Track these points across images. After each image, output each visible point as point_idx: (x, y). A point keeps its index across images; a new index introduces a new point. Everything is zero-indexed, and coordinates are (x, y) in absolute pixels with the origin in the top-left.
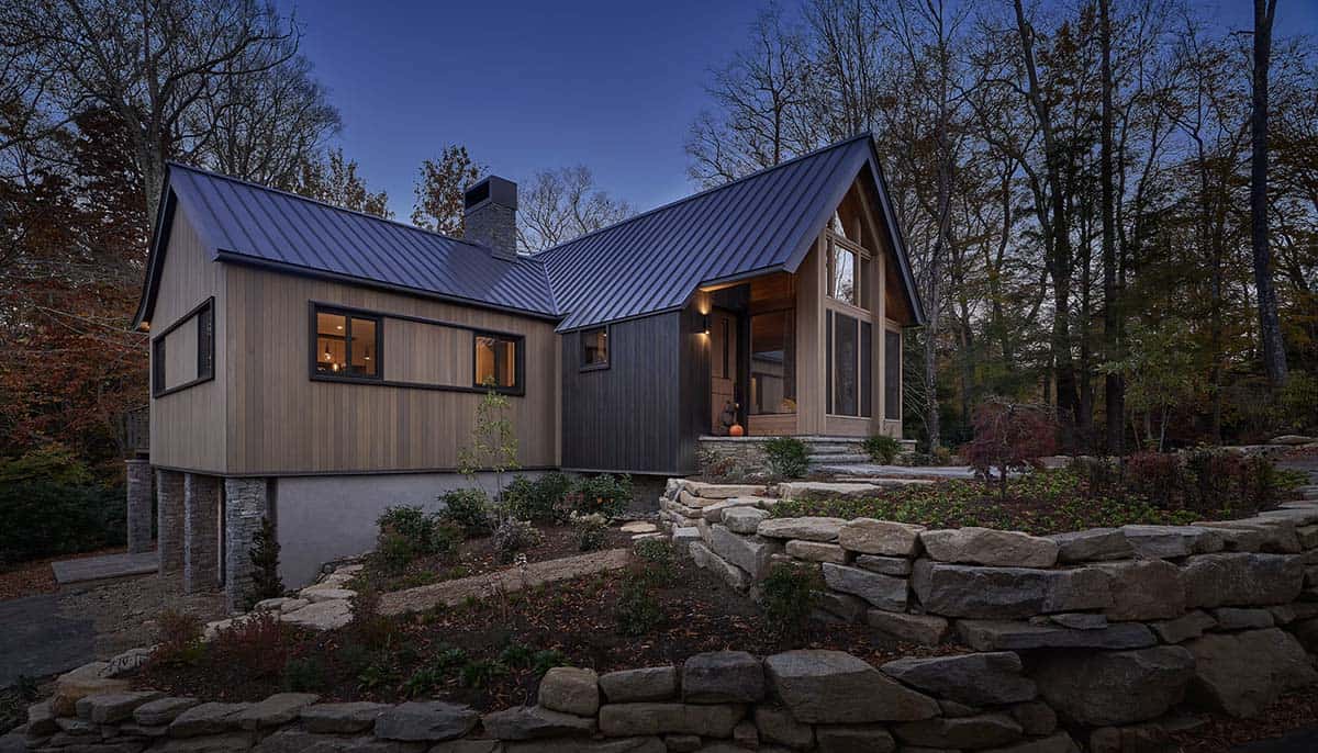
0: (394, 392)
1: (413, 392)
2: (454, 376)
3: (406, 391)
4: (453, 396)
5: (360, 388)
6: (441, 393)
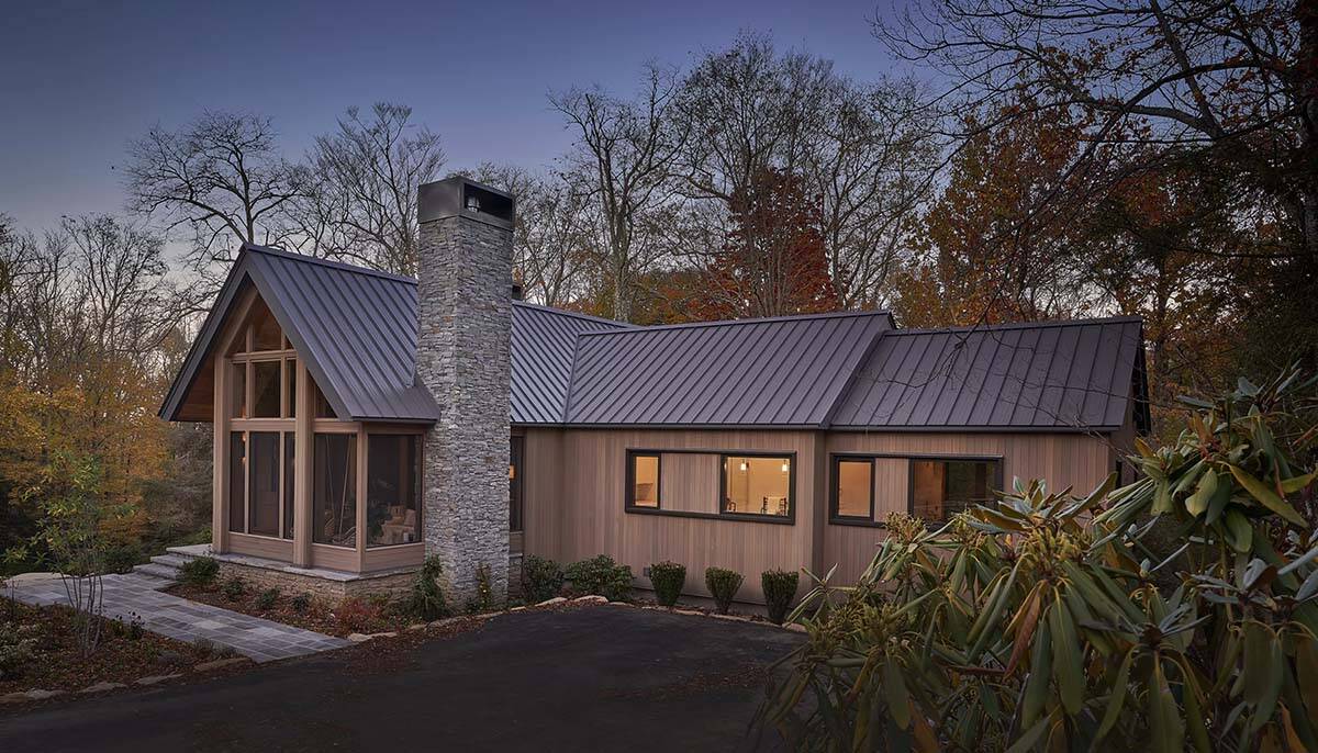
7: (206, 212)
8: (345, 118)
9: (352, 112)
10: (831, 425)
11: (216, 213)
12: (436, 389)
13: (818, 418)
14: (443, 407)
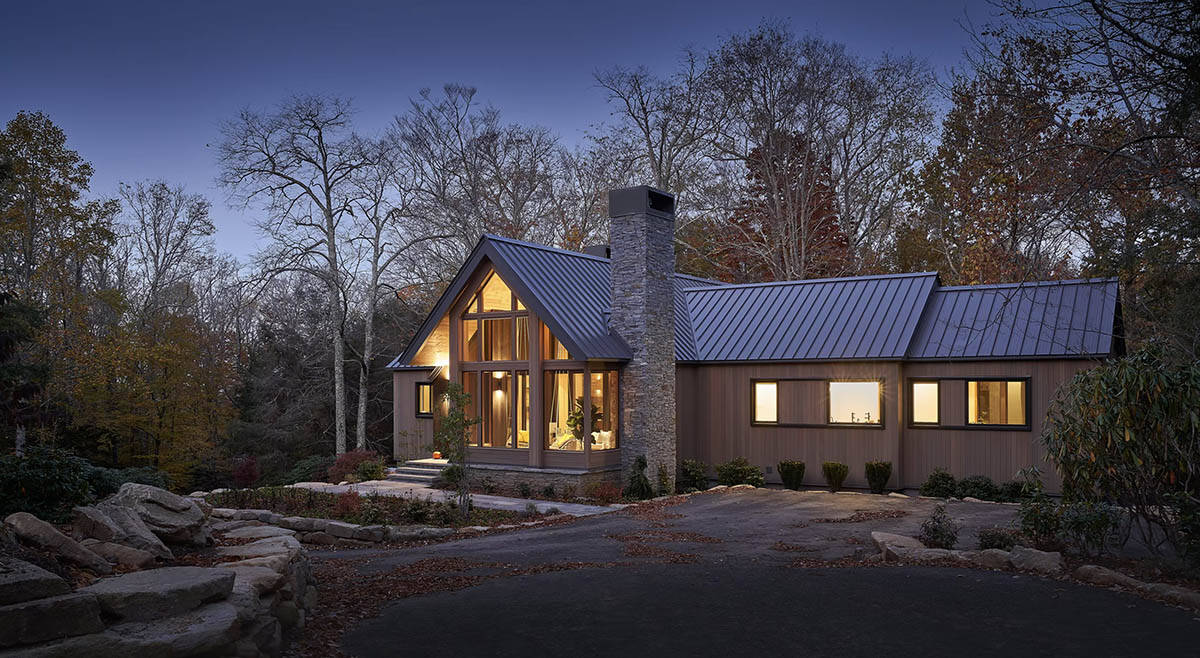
7: (285, 181)
8: (418, 99)
9: (424, 93)
10: (908, 358)
11: (294, 182)
12: (628, 337)
13: (901, 353)
14: (635, 350)
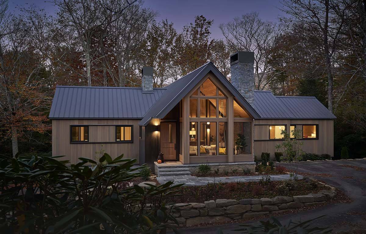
0: (92, 145)
1: (97, 144)
2: (109, 139)
3: (95, 145)
4: (109, 144)
5: (82, 145)
6: (105, 144)
